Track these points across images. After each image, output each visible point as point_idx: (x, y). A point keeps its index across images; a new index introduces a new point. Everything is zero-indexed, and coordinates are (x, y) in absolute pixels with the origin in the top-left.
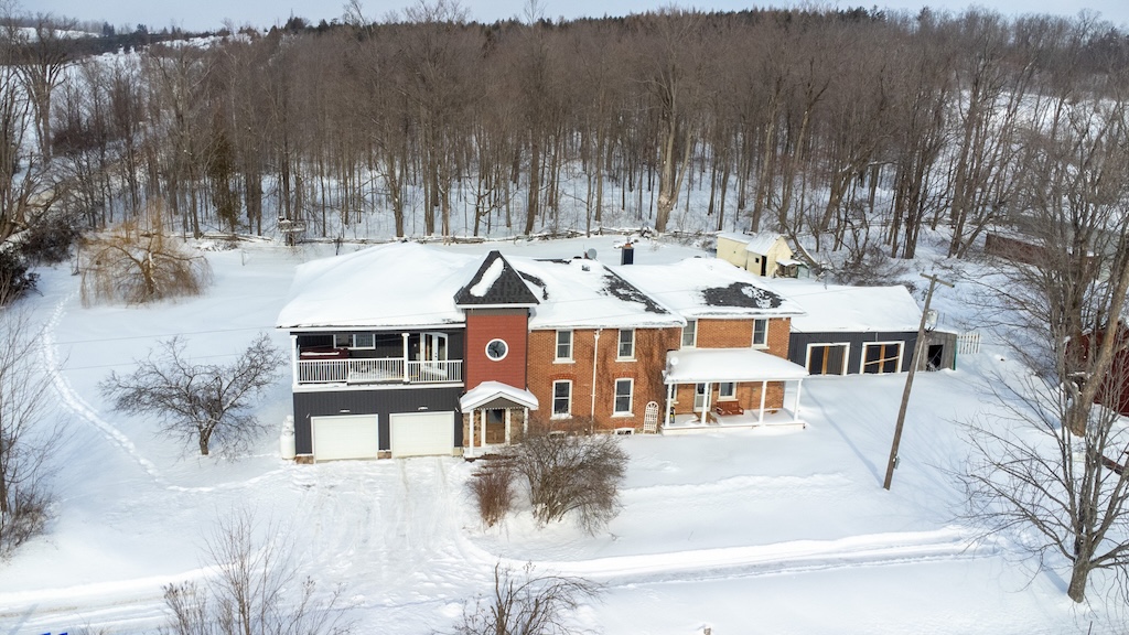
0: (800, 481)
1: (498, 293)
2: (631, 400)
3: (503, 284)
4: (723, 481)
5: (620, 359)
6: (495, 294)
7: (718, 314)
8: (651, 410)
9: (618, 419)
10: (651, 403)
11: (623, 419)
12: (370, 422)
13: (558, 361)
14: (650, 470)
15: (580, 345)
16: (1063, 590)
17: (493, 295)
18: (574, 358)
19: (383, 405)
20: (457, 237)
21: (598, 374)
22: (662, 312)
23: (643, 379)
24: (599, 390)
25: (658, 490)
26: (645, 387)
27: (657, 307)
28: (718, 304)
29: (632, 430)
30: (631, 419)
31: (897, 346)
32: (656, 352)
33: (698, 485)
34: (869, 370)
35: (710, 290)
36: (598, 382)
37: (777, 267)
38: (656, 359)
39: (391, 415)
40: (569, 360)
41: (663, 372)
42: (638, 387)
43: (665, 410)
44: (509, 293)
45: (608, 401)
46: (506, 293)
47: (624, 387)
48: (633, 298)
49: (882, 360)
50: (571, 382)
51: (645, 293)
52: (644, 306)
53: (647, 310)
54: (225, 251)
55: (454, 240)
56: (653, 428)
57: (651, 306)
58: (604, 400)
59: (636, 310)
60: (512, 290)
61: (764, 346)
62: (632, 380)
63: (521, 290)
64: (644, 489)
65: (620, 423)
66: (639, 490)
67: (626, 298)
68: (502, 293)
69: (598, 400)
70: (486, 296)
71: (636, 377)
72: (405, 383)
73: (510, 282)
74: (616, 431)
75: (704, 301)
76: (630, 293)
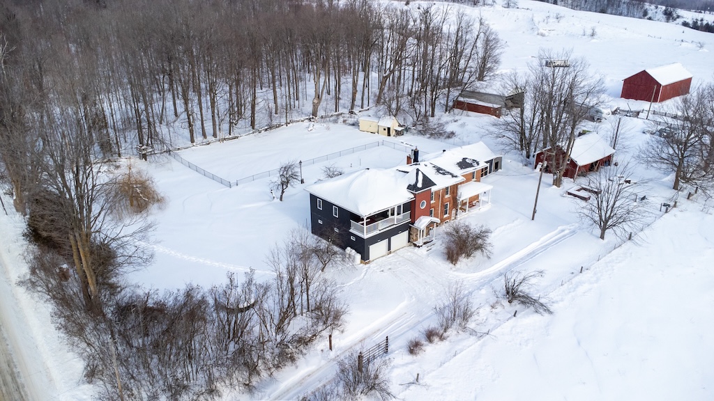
2: (448, 210)
3: (424, 181)
5: (446, 197)
7: (464, 173)
8: (454, 212)
10: (454, 209)
15: (436, 195)
16: (598, 237)
18: (434, 200)
22: (456, 177)
24: (441, 209)
26: (452, 204)
27: (454, 175)
28: (463, 168)
29: (448, 220)
30: (449, 216)
32: (455, 191)
35: (458, 163)
36: (441, 206)
37: (395, 132)
38: (455, 194)
39: (391, 237)
41: (457, 197)
43: (457, 211)
45: (443, 213)
47: (446, 206)
48: (446, 173)
50: (433, 209)
51: (448, 171)
53: (451, 177)
55: (224, 139)
56: (454, 218)
61: (475, 179)
62: (449, 203)
65: (446, 218)
68: (426, 184)
72: (395, 225)
75: (460, 168)
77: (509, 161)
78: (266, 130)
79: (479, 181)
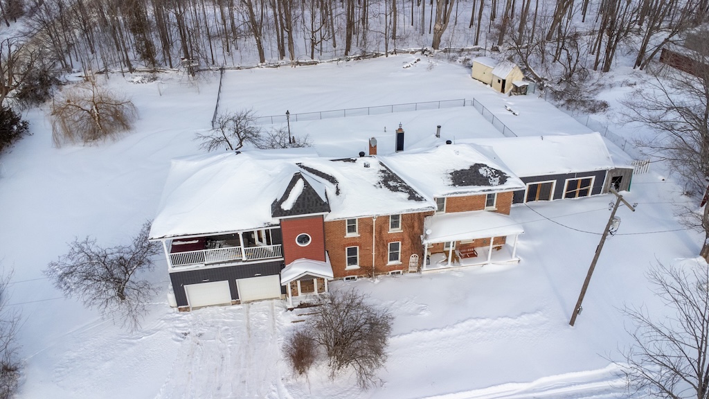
0: (511, 322)
1: (301, 206)
2: (400, 254)
3: (304, 199)
4: (459, 325)
5: (391, 231)
6: (299, 207)
7: (460, 193)
8: (413, 259)
9: (390, 266)
10: (413, 255)
11: (394, 266)
12: (224, 285)
13: (349, 235)
14: (410, 314)
15: (362, 225)
17: (297, 208)
18: (359, 233)
19: (231, 275)
20: (300, 61)
21: (376, 241)
22: (420, 199)
23: (408, 241)
24: (378, 249)
25: (414, 335)
26: (410, 245)
27: (416, 195)
28: (461, 184)
29: (401, 271)
30: (400, 265)
31: (590, 179)
32: (416, 224)
33: (442, 329)
34: (568, 196)
35: (456, 172)
36: (376, 245)
37: (512, 87)
38: (416, 229)
39: (237, 280)
40: (355, 235)
41: (421, 236)
42: (404, 246)
43: (423, 258)
44: (309, 205)
45: (384, 256)
46: (306, 206)
47: (394, 247)
48: (400, 188)
49: (578, 189)
50: (358, 247)
51: (409, 184)
52: (406, 196)
53: (409, 199)
54: (149, 83)
55: (298, 63)
56: (415, 269)
57: (413, 196)
58: (381, 256)
59: (402, 200)
60: (311, 203)
61: (494, 208)
62: (400, 243)
63: (317, 202)
64: (405, 336)
65: (393, 267)
66: (401, 337)
67: (395, 189)
68: (304, 206)
69: (377, 257)
70: (292, 209)
71: (403, 240)
72: (244, 261)
73: (309, 196)
74: (390, 272)
75: (451, 183)
76: (398, 185)
77: (661, 178)
78: (358, 58)
79: (507, 212)
